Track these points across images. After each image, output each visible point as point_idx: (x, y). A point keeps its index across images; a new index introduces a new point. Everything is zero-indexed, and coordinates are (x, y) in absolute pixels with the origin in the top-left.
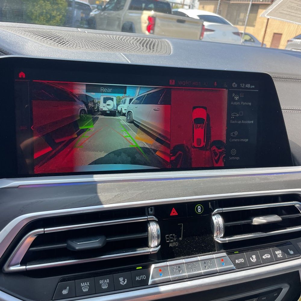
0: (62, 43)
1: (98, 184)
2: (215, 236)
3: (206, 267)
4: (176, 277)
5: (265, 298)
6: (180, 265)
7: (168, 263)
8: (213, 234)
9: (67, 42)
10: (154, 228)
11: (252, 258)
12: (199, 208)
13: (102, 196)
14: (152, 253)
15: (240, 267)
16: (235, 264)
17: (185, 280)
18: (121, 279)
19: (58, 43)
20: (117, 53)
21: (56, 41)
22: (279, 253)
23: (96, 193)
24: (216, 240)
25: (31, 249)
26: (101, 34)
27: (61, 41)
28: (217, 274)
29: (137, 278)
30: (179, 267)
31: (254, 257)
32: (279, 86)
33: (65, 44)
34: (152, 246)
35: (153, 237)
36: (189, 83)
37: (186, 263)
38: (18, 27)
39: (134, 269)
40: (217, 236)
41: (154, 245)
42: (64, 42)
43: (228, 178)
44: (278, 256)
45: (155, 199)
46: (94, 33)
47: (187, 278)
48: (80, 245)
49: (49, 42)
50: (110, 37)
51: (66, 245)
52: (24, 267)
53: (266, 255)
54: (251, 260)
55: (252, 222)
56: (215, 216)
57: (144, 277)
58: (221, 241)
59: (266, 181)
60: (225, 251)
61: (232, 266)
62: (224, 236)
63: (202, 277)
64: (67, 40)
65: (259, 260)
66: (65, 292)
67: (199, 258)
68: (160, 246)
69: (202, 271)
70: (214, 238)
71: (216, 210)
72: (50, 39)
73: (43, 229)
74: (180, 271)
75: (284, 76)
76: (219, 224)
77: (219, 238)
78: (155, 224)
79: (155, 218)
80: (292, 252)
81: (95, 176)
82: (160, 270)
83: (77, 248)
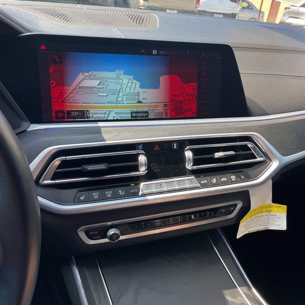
0: (67, 20)
1: (102, 129)
2: (186, 165)
3: (179, 185)
4: (159, 191)
5: (224, 210)
6: (161, 184)
7: (153, 182)
8: (186, 164)
9: (71, 19)
10: (142, 159)
11: (213, 180)
12: (175, 145)
13: (105, 136)
14: (141, 175)
15: (204, 186)
16: (200, 184)
17: (165, 193)
18: (120, 191)
19: (63, 20)
20: (112, 28)
21: (62, 18)
22: (233, 178)
23: (101, 133)
24: (187, 167)
25: (57, 170)
26: (98, 10)
27: (66, 18)
28: (188, 190)
29: (131, 191)
30: (161, 185)
31: (215, 179)
32: (237, 54)
33: (69, 21)
34: (141, 171)
35: (142, 165)
36: (168, 53)
37: (165, 182)
38: (27, 6)
39: (129, 185)
40: (188, 165)
41: (143, 170)
42: (68, 19)
43: (198, 125)
44: (233, 179)
45: (143, 138)
46: (91, 9)
47: (166, 192)
48: (91, 168)
49: (56, 20)
50: (106, 13)
51: (81, 168)
52: (54, 181)
53: (223, 179)
54: (213, 181)
55: (214, 156)
56: (187, 151)
57: (136, 190)
58: (190, 168)
59: (225, 127)
60: (194, 175)
61: (199, 185)
62: (193, 165)
63: (177, 191)
64: (70, 17)
65: (218, 182)
66: (82, 198)
67: (175, 179)
68: (147, 171)
69: (177, 188)
70: (186, 166)
71: (188, 147)
72: (57, 16)
73: (65, 157)
74: (161, 187)
75: (251, 46)
76: (189, 157)
77: (189, 166)
78: (143, 155)
79: (143, 152)
80: (243, 177)
81: (99, 123)
82: (147, 186)
83: (89, 169)
